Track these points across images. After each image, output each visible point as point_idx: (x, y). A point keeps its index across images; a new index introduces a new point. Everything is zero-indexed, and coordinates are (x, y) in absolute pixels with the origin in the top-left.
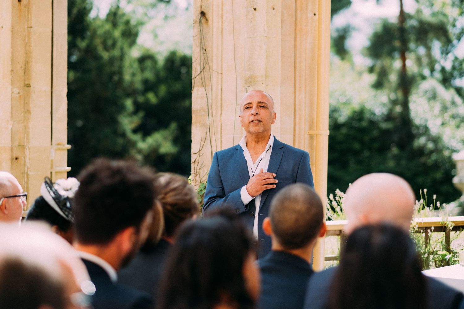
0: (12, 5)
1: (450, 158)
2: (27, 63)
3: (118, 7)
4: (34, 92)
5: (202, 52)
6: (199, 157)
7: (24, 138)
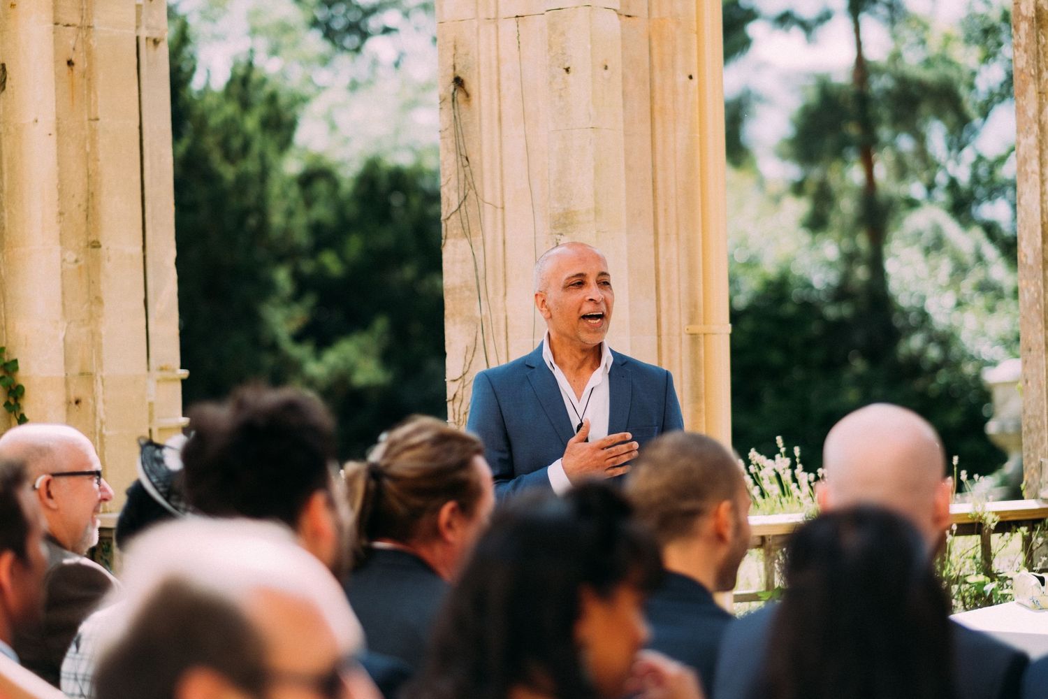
0: (56, 74)
1: (977, 378)
2: (91, 196)
3: (250, 65)
4: (109, 260)
5: (460, 164)
6: (463, 387)
7: (92, 358)
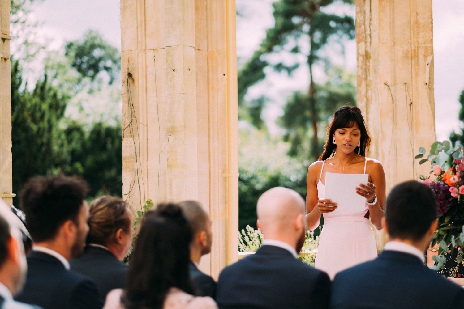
3: (46, 81)
5: (130, 107)
6: (129, 197)
